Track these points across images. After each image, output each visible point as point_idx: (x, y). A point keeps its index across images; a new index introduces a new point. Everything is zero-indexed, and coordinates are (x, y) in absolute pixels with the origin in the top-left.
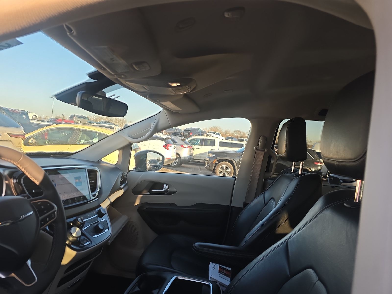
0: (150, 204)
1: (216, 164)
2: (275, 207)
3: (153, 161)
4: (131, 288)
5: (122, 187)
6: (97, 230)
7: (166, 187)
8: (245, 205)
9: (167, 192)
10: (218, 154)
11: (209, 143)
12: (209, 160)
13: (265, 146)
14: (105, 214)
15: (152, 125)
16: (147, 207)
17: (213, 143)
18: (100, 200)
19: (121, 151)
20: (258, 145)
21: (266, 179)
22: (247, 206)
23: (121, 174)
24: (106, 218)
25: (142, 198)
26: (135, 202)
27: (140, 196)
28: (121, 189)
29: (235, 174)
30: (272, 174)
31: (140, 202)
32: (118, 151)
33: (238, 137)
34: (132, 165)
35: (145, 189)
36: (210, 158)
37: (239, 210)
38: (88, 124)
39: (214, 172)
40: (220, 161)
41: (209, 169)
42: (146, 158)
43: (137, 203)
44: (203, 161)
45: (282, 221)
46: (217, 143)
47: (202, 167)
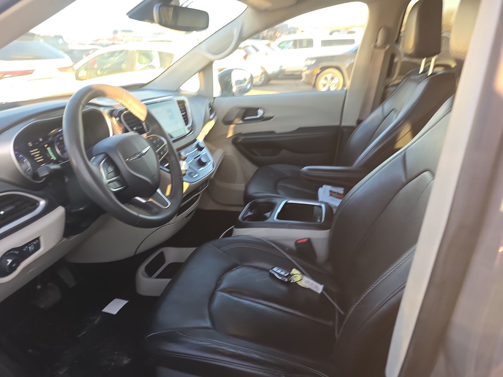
0: (245, 134)
1: (318, 75)
2: (396, 118)
3: (239, 82)
4: (244, 213)
5: (212, 117)
6: (201, 164)
7: (260, 112)
8: (359, 122)
9: (263, 119)
10: (319, 60)
11: (305, 44)
12: (308, 69)
13: (386, 41)
14: (204, 148)
15: (235, 32)
16: (243, 137)
17: (310, 43)
18: (196, 133)
19: (201, 73)
20: (377, 41)
21: (387, 87)
22: (361, 124)
23: (207, 102)
24: (205, 151)
25: (235, 128)
26: (227, 134)
27: (232, 126)
28: (211, 120)
29: (344, 85)
30: (395, 79)
31: (234, 133)
32: (197, 74)
33: (347, 29)
34: (217, 91)
35: (237, 116)
36: (309, 67)
37: (351, 129)
38: (138, 41)
39: (314, 86)
40: (323, 69)
41: (308, 83)
42: (230, 79)
43: (230, 134)
44: (299, 73)
45: (402, 134)
46: (317, 43)
47: (298, 82)
